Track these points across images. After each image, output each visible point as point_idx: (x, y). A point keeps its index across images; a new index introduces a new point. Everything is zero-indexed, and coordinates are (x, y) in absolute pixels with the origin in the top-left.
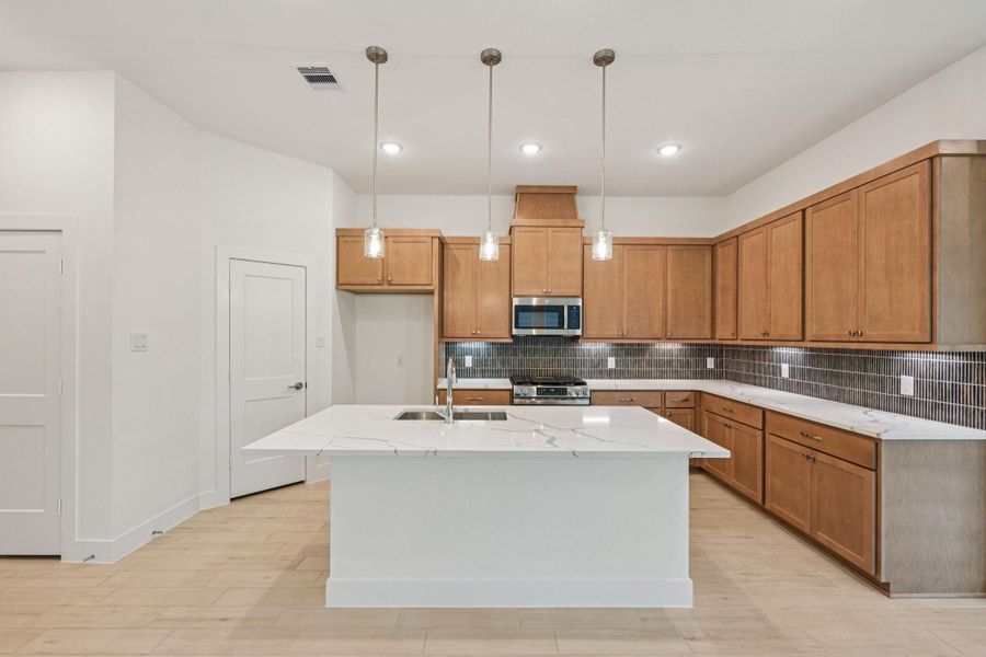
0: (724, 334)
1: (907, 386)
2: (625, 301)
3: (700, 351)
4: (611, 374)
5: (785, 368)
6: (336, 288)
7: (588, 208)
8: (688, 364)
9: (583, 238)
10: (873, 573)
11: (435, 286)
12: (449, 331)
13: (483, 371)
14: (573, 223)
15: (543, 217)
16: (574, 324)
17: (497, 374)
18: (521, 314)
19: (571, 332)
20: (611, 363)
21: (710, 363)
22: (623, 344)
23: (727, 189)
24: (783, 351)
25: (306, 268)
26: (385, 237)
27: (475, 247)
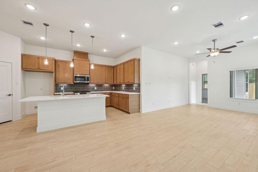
0: (115, 82)
1: (134, 89)
2: (98, 76)
3: (112, 86)
4: (95, 91)
5: (123, 88)
6: (22, 69)
7: (90, 57)
8: (110, 88)
9: (90, 63)
11: (54, 71)
12: (57, 81)
13: (66, 91)
14: (87, 60)
15: (81, 58)
16: (88, 80)
17: (70, 91)
18: (76, 78)
19: (87, 82)
20: (96, 88)
21: (114, 88)
22: (98, 85)
23: (116, 57)
25: (12, 63)
26: (38, 58)
27: (64, 63)
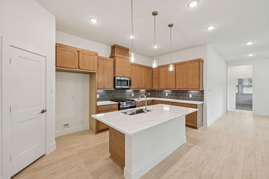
0: (155, 87)
1: (191, 96)
2: (138, 80)
3: (148, 91)
5: (167, 94)
8: (146, 94)
10: (196, 126)
11: (96, 71)
13: (102, 99)
15: (122, 55)
16: (130, 85)
17: (106, 100)
18: (118, 82)
19: (130, 87)
20: (133, 95)
21: (149, 94)
22: (135, 90)
24: (166, 91)
25: (46, 57)
26: (78, 51)
27: (104, 60)
